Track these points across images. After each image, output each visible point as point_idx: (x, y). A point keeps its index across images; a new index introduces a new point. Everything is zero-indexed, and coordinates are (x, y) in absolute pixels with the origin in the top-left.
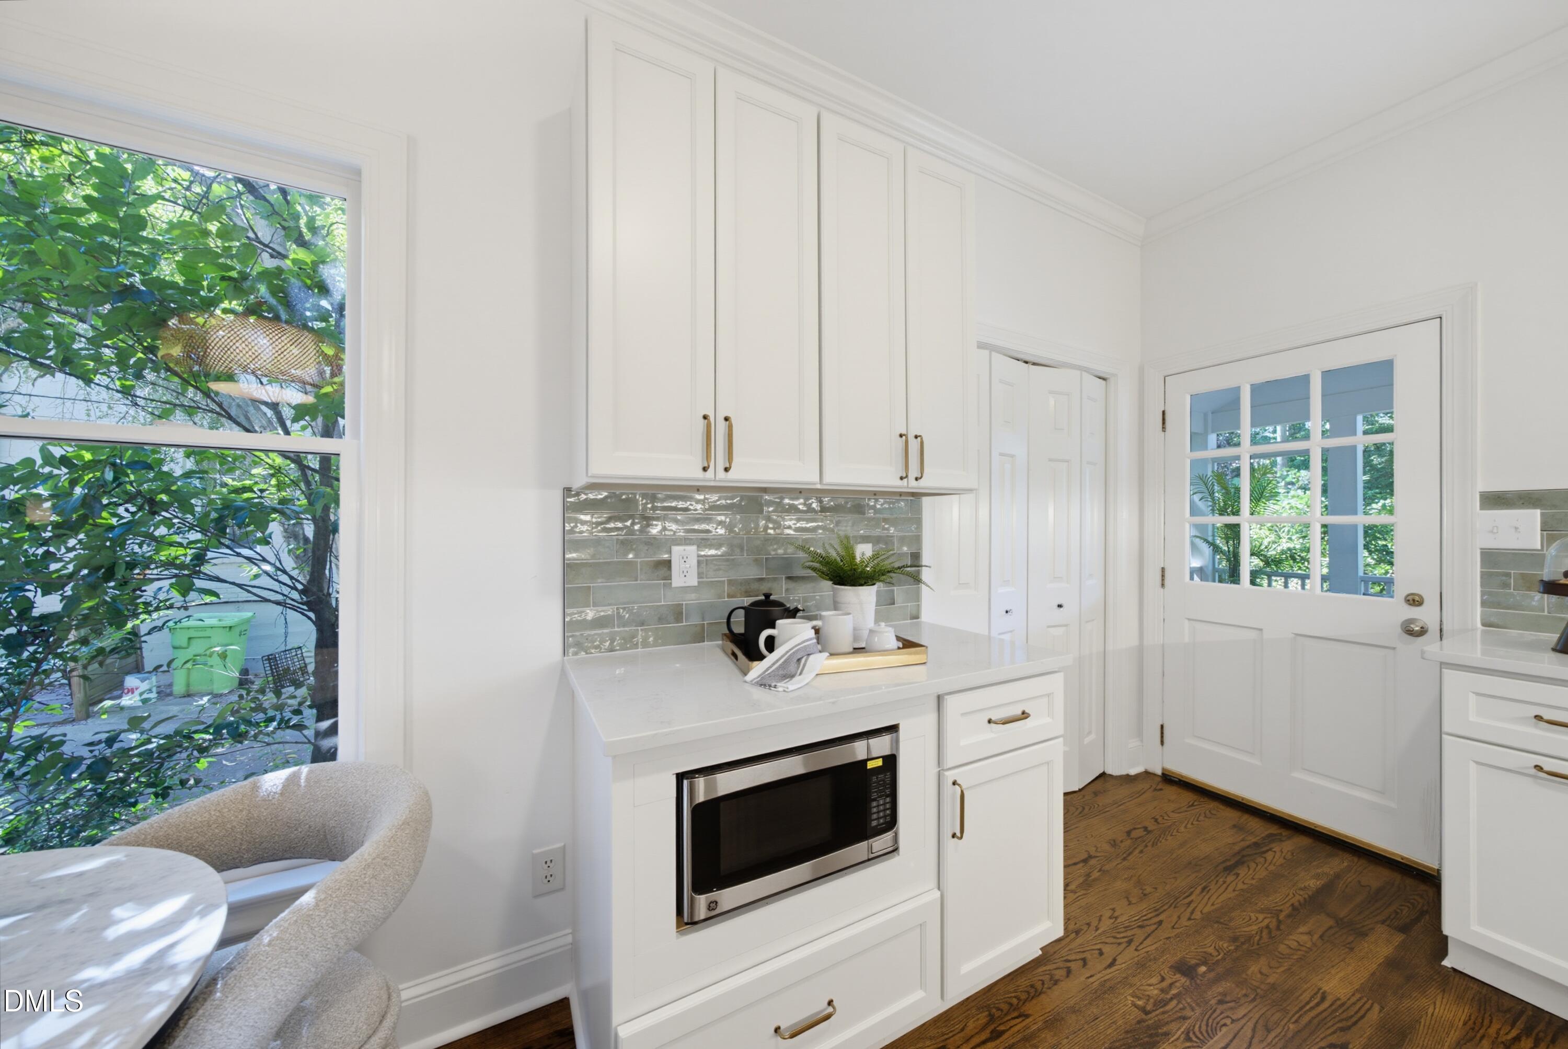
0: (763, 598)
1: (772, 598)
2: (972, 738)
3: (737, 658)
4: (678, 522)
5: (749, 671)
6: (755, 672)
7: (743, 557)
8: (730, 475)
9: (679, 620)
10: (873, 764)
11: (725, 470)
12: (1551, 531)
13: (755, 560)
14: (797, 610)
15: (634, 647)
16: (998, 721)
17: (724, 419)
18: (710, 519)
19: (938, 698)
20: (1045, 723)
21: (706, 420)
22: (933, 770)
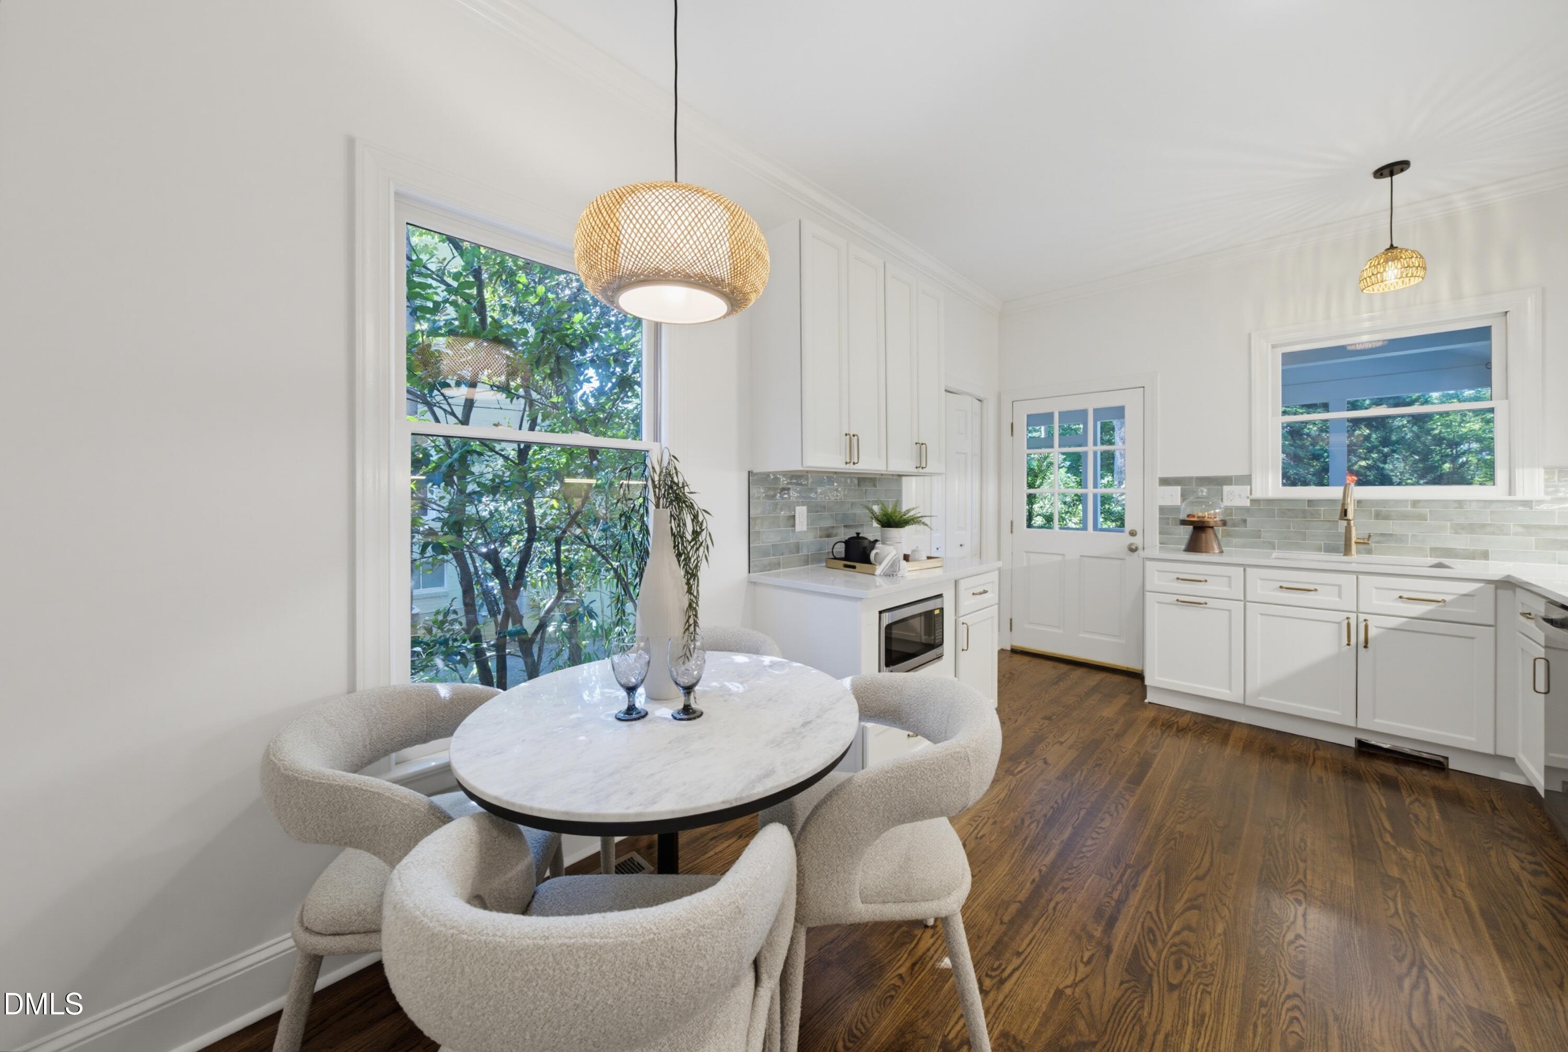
0: (857, 536)
1: (862, 536)
2: (967, 602)
3: (854, 567)
4: (797, 492)
5: (875, 570)
6: (879, 570)
7: (826, 514)
8: (856, 466)
9: (798, 552)
10: (937, 612)
11: (854, 463)
12: (1184, 496)
13: (831, 515)
14: (876, 541)
15: (779, 568)
16: (976, 594)
17: (854, 436)
18: (812, 490)
19: (956, 581)
20: (992, 597)
21: (848, 437)
22: (953, 618)
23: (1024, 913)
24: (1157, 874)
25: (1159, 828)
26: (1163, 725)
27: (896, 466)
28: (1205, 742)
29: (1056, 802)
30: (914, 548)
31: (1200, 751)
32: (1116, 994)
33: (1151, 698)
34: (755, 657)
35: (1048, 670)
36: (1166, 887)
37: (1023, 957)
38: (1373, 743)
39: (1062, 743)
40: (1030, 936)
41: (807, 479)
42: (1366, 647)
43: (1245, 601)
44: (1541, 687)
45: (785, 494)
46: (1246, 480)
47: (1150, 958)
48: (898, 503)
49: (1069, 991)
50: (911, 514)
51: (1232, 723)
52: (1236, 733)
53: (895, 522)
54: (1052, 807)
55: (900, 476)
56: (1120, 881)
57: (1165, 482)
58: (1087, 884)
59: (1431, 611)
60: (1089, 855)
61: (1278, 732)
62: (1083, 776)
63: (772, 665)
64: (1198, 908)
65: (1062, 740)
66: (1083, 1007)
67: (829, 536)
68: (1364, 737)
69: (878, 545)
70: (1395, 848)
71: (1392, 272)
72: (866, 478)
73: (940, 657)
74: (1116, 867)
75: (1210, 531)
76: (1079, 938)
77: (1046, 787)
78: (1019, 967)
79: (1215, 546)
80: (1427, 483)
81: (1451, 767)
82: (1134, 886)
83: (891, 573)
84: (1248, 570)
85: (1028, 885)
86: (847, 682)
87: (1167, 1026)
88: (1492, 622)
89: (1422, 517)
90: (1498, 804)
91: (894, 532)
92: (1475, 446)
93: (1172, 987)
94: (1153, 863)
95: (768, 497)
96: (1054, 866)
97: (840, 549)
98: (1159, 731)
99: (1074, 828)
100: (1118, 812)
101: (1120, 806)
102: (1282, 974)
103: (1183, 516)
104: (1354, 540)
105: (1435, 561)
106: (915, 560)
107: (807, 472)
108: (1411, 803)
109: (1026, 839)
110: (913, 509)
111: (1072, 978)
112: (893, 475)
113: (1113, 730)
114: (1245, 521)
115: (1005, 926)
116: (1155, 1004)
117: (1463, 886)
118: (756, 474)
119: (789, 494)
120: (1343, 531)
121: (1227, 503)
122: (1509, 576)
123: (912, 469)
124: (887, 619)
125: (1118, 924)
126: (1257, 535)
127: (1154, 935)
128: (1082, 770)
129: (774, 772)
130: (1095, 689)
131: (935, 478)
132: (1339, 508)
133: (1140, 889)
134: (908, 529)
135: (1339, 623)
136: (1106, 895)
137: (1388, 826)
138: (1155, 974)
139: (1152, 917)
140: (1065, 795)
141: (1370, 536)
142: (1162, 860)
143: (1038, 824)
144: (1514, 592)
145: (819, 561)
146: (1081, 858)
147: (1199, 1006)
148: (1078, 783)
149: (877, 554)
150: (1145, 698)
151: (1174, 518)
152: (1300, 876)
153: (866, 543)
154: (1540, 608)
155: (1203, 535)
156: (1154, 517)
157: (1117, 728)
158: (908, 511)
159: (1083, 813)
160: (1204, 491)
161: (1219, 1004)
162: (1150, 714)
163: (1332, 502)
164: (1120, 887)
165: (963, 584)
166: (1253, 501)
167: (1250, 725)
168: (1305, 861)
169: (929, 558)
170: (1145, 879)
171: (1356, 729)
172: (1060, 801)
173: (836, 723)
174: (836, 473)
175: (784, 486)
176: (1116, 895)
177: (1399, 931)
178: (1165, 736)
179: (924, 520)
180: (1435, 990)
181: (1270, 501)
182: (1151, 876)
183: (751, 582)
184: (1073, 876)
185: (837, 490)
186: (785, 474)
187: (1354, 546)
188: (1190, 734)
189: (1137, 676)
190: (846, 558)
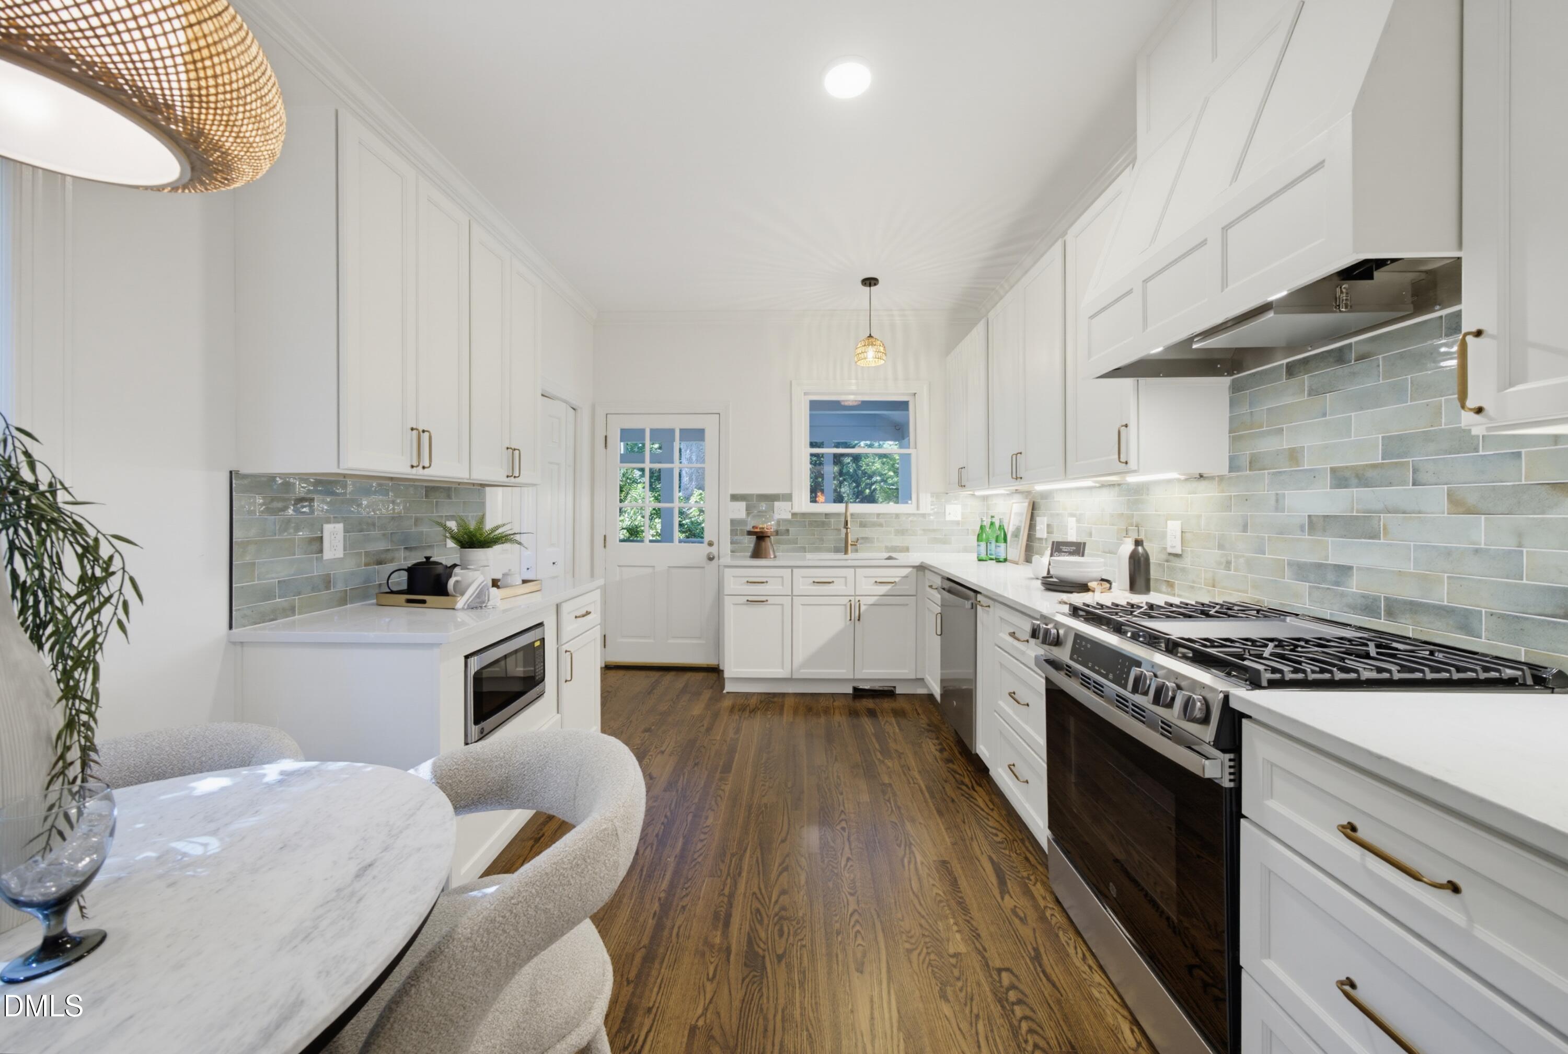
0: (425, 560)
1: (432, 559)
2: (570, 627)
3: (424, 602)
4: (327, 503)
5: (456, 603)
6: (461, 602)
7: (375, 533)
8: (426, 471)
9: (328, 587)
10: (537, 644)
11: (424, 468)
12: (749, 510)
13: (384, 535)
14: (455, 566)
15: (293, 614)
16: (579, 617)
17: (424, 431)
18: (353, 501)
19: (557, 605)
20: (595, 618)
21: (415, 432)
22: (555, 647)
23: (649, 958)
24: (753, 854)
25: (750, 807)
26: (739, 710)
27: (479, 475)
28: (769, 716)
29: (666, 816)
30: (506, 571)
31: (767, 726)
32: (740, 995)
33: (729, 688)
34: (244, 771)
35: (642, 681)
36: (763, 861)
37: (654, 1010)
38: (861, 687)
39: (663, 752)
40: (659, 981)
41: (345, 486)
42: (859, 620)
43: (792, 595)
44: (939, 633)
45: (305, 507)
46: (788, 497)
47: (761, 939)
48: (482, 520)
49: (701, 1023)
50: (500, 531)
51: (784, 695)
52: (789, 702)
53: (480, 542)
54: (663, 823)
55: (483, 486)
56: (728, 874)
57: (735, 498)
58: (703, 891)
59: (890, 590)
60: (699, 860)
61: (812, 694)
62: (685, 780)
63: (287, 778)
64: (786, 869)
65: (663, 749)
66: (716, 1032)
67: (380, 563)
68: (856, 685)
69: (457, 570)
70: (883, 762)
71: (871, 352)
72: (440, 488)
73: (540, 695)
74: (723, 862)
75: (767, 539)
76: (703, 955)
77: (655, 804)
78: (652, 1024)
79: (771, 552)
80: (860, 502)
81: (897, 692)
82: (740, 874)
83: (478, 604)
84: (795, 570)
85: (650, 921)
86: (425, 770)
87: (782, 1001)
88: (914, 593)
89: (881, 525)
90: (920, 711)
91: (478, 555)
92: (878, 478)
93: (780, 958)
94: (750, 844)
95: (270, 511)
96: (672, 886)
97: (401, 580)
98: (737, 717)
99: (684, 837)
100: (718, 805)
101: (719, 799)
102: (844, 897)
103: (749, 528)
104: (850, 542)
105: (887, 555)
106: (506, 587)
107: (345, 476)
108: (884, 725)
109: (642, 870)
110: (504, 525)
111: (702, 1004)
112: (474, 484)
113: (703, 726)
114: (788, 531)
115: (632, 985)
116: (770, 984)
117: (916, 774)
118: (245, 476)
119: (311, 507)
120: (844, 536)
121: (777, 516)
122: (922, 563)
123: (502, 479)
124: (475, 665)
125: (732, 920)
126: (795, 542)
127: (760, 915)
128: (684, 774)
129: (302, 1002)
130: (684, 690)
131: (525, 489)
132: (843, 520)
133: (744, 874)
134: (497, 548)
135: (845, 605)
136: (720, 895)
137: (877, 746)
138: (766, 953)
139: (757, 898)
140: (673, 806)
141: (858, 539)
142: (756, 837)
143: (652, 847)
144: (924, 572)
145: (365, 597)
146: (695, 866)
147: (801, 963)
148: (682, 789)
149: (457, 582)
150: (723, 688)
151: (741, 530)
152: (842, 808)
153: (440, 570)
154: (938, 581)
155: (763, 544)
156: (726, 528)
157: (706, 723)
158: (497, 528)
159: (690, 818)
160: (763, 506)
161: (812, 950)
162: (727, 703)
163: (838, 515)
164: (729, 881)
165: (565, 608)
166: (794, 515)
167: (795, 694)
168: (842, 794)
169: (524, 582)
170: (747, 863)
171: (854, 680)
172: (669, 814)
173: (419, 849)
174: (391, 479)
175: (303, 495)
176: (726, 891)
177: (896, 824)
178: (742, 719)
179: (517, 537)
180: (919, 858)
181: (804, 515)
182: (751, 857)
183: (234, 643)
184: (690, 889)
185: (393, 502)
186: (303, 477)
187: (850, 547)
188: (759, 712)
189: (715, 672)
190: (410, 591)
